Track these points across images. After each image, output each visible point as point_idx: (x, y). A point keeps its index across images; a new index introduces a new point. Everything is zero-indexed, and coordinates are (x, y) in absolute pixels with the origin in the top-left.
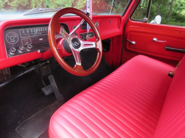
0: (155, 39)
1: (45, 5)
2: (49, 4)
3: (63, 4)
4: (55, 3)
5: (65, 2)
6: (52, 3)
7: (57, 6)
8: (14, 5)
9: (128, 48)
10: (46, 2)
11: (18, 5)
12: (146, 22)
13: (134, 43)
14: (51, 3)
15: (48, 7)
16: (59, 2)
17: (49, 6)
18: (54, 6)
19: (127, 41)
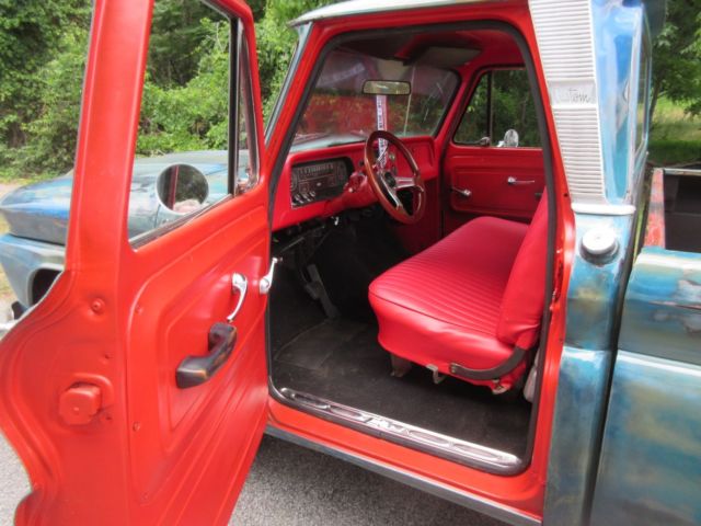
0: (511, 180)
1: (152, 121)
2: (164, 117)
3: (212, 114)
4: (188, 114)
5: (220, 106)
6: (175, 113)
7: (192, 123)
8: (44, 130)
9: (455, 207)
10: (155, 112)
11: (54, 127)
12: (488, 144)
13: (467, 193)
14: (172, 115)
15: (161, 127)
16: (199, 110)
17: (165, 123)
18: (183, 122)
19: (451, 190)
